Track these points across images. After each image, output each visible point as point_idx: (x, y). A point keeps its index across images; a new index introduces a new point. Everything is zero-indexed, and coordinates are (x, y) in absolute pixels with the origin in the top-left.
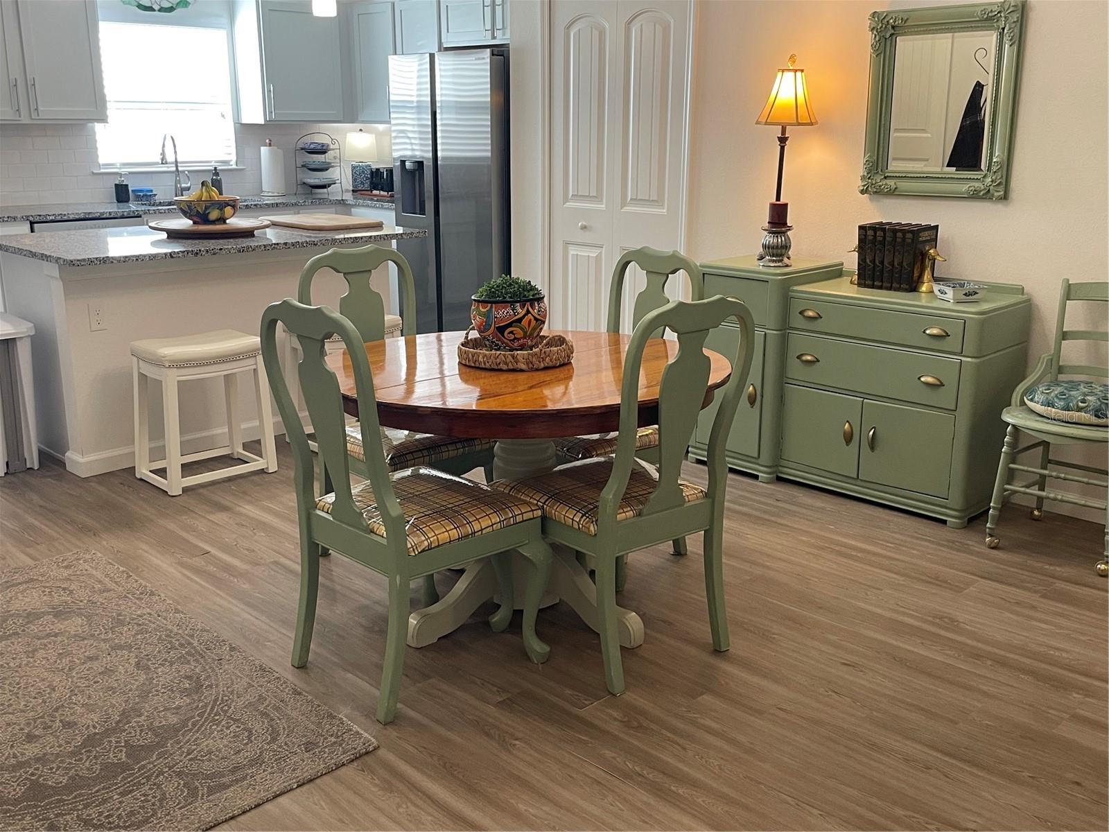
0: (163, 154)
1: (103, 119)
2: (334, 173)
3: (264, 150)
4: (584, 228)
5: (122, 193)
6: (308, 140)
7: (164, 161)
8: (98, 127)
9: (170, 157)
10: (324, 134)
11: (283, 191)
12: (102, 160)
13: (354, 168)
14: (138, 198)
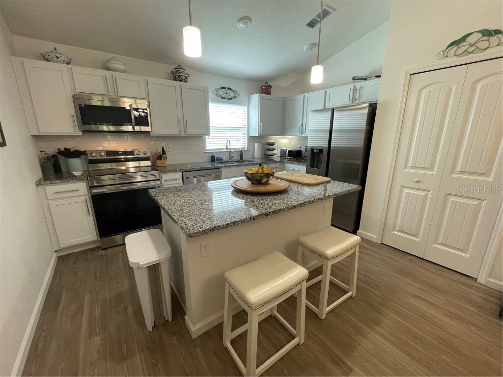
0: (227, 146)
1: (208, 134)
2: (275, 152)
3: (256, 145)
4: (418, 182)
5: (213, 159)
6: (270, 141)
7: (227, 149)
8: (207, 137)
9: (229, 147)
10: (273, 139)
11: (260, 157)
12: (207, 148)
13: (281, 150)
14: (218, 160)
